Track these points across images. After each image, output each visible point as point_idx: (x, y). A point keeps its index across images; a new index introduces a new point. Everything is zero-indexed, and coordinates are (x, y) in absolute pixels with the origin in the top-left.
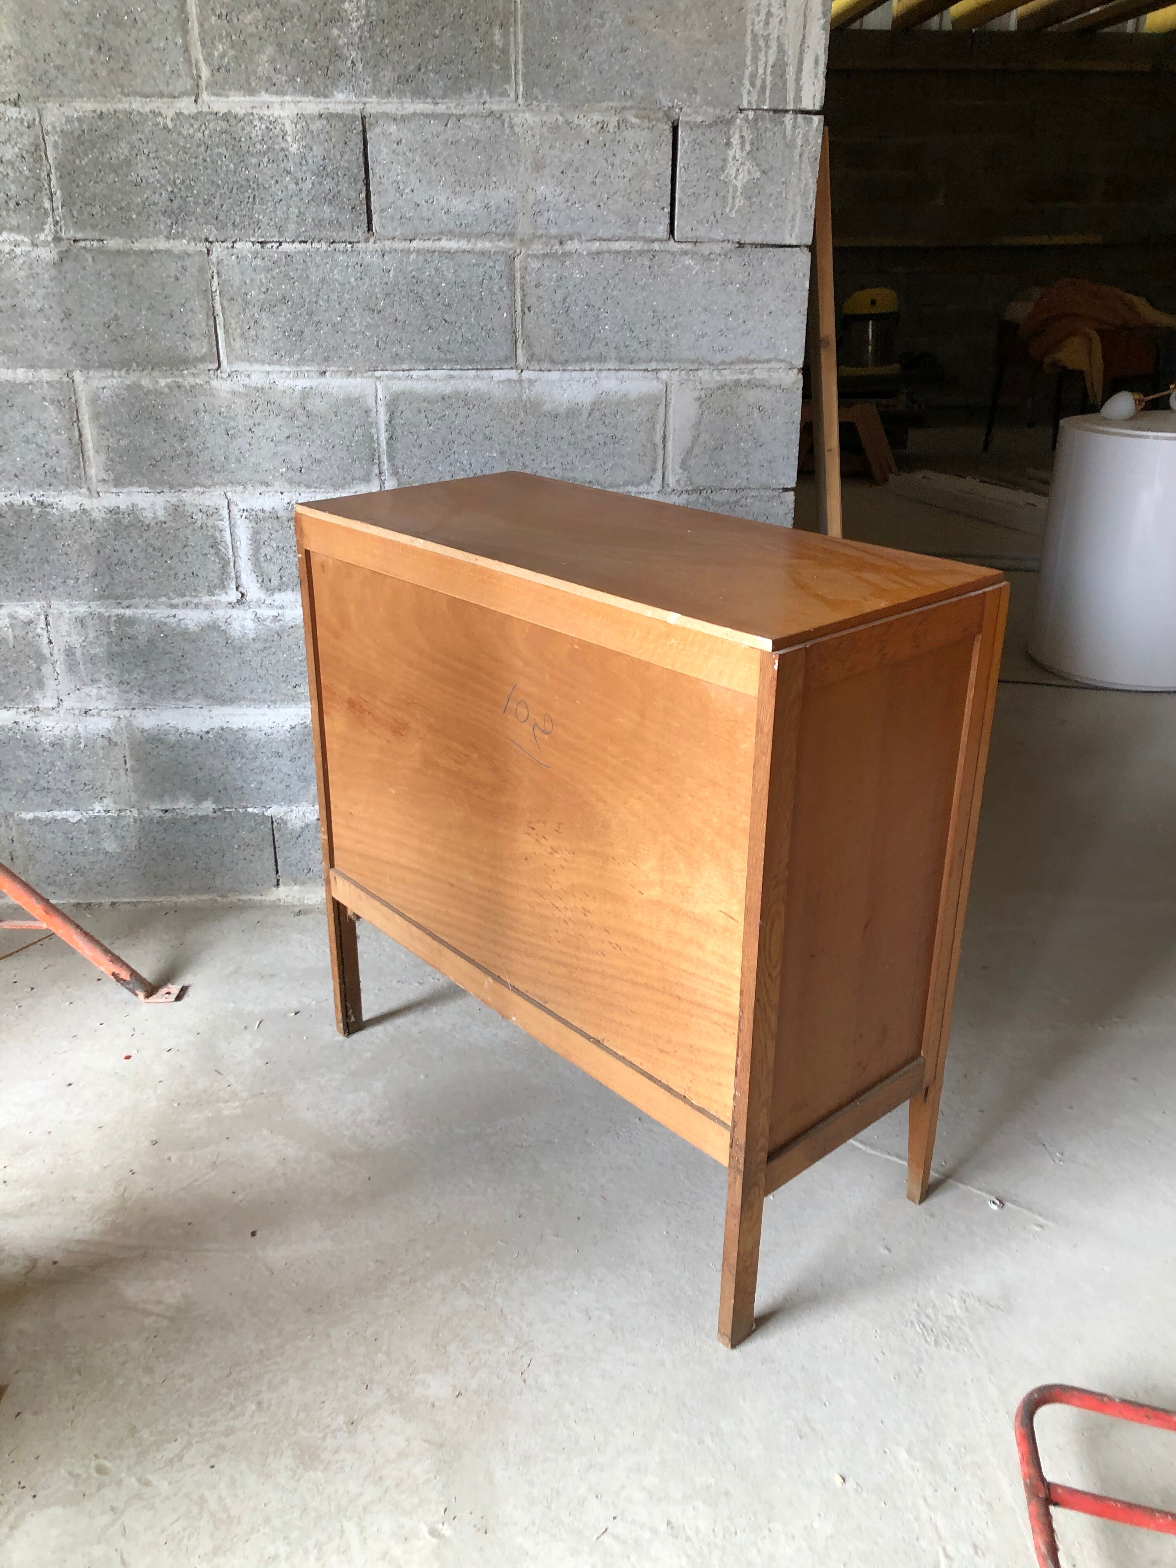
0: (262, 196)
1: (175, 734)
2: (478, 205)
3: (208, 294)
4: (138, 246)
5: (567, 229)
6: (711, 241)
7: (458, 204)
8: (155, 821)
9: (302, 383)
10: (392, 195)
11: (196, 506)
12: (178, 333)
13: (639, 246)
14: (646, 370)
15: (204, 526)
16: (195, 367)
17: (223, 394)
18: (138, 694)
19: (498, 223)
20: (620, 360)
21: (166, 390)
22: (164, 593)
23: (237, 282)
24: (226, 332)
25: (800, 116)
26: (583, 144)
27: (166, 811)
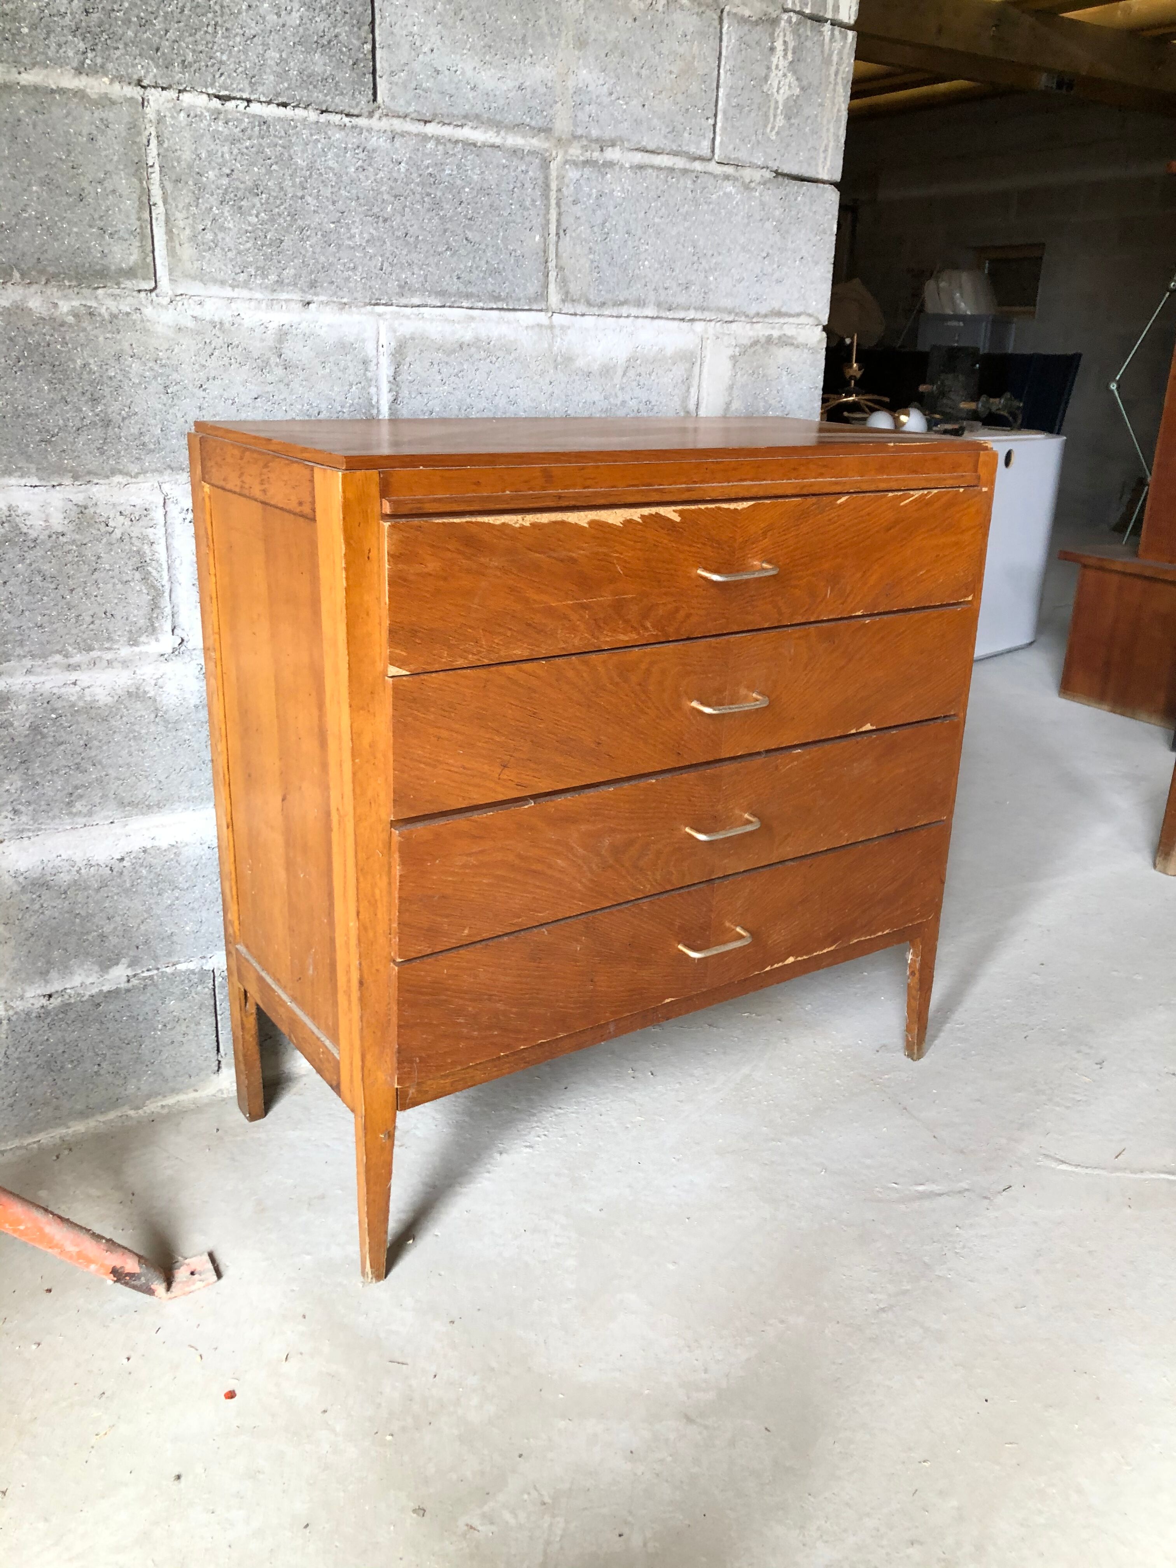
0: (228, 25)
1: (69, 871)
2: (510, 84)
3: (139, 168)
4: (28, 78)
5: (609, 133)
6: (752, 166)
7: (487, 78)
8: (34, 1015)
9: (278, 318)
10: (404, 53)
11: (114, 505)
12: (91, 226)
13: (680, 163)
14: (683, 320)
15: (126, 537)
16: (118, 284)
17: (159, 329)
18: (10, 815)
19: (533, 112)
20: (659, 305)
21: (70, 319)
22: (58, 647)
23: (187, 155)
24: (169, 232)
25: (837, 29)
26: (630, 21)
27: (50, 996)
